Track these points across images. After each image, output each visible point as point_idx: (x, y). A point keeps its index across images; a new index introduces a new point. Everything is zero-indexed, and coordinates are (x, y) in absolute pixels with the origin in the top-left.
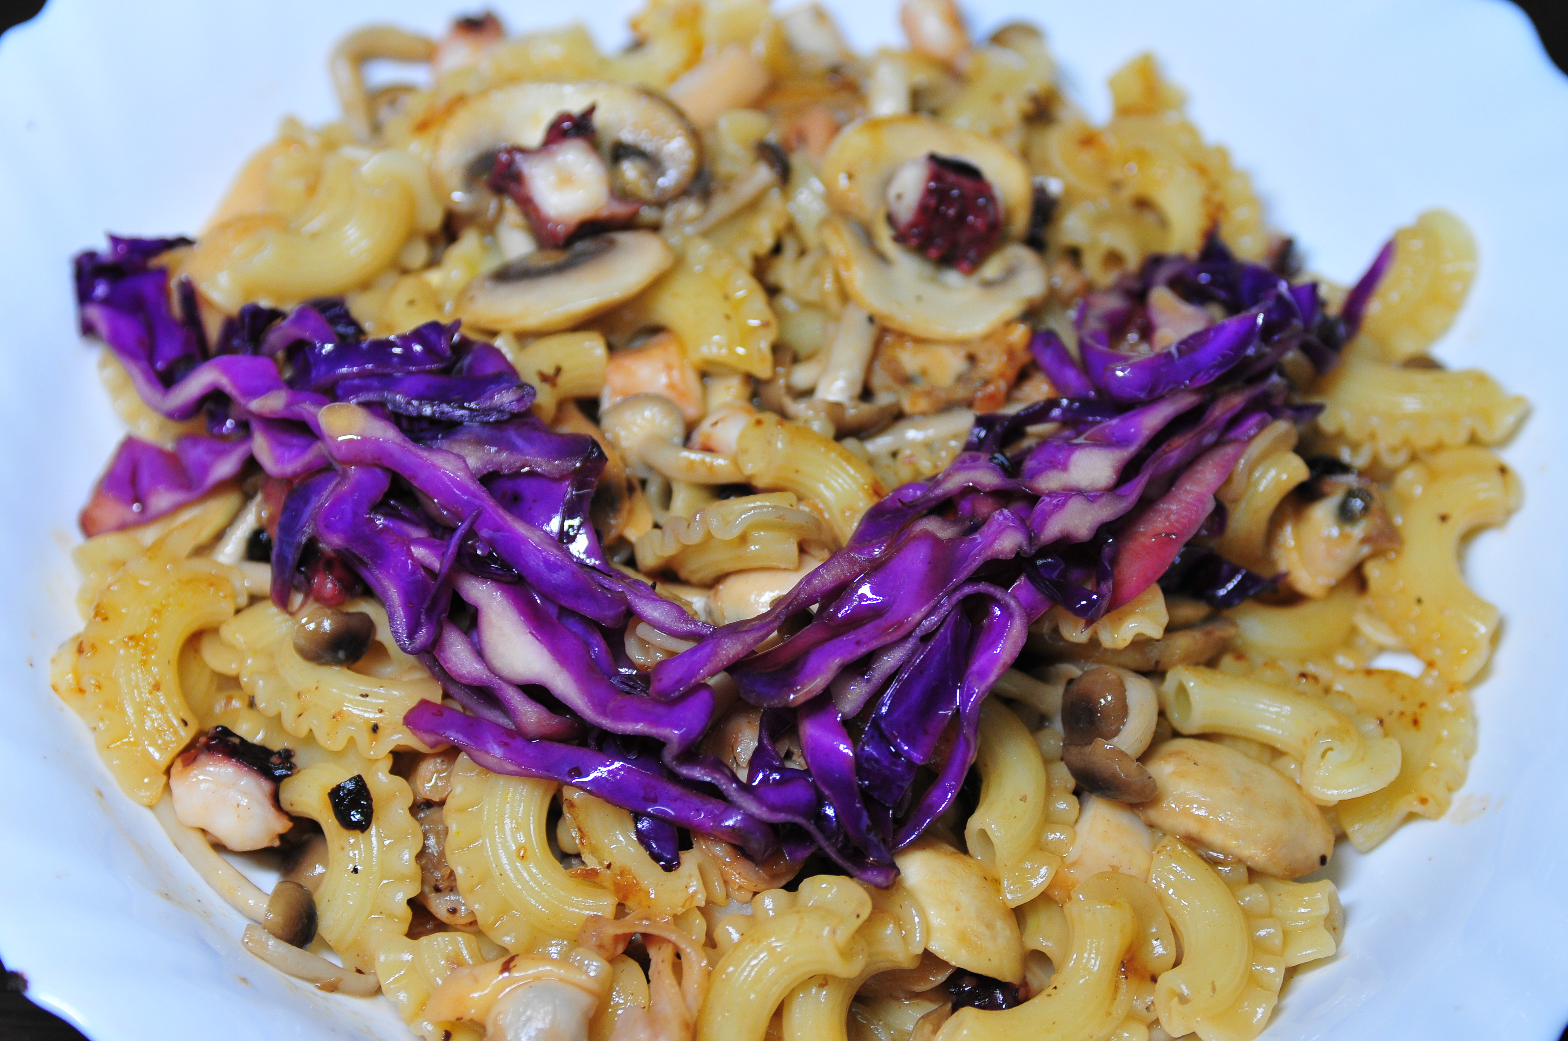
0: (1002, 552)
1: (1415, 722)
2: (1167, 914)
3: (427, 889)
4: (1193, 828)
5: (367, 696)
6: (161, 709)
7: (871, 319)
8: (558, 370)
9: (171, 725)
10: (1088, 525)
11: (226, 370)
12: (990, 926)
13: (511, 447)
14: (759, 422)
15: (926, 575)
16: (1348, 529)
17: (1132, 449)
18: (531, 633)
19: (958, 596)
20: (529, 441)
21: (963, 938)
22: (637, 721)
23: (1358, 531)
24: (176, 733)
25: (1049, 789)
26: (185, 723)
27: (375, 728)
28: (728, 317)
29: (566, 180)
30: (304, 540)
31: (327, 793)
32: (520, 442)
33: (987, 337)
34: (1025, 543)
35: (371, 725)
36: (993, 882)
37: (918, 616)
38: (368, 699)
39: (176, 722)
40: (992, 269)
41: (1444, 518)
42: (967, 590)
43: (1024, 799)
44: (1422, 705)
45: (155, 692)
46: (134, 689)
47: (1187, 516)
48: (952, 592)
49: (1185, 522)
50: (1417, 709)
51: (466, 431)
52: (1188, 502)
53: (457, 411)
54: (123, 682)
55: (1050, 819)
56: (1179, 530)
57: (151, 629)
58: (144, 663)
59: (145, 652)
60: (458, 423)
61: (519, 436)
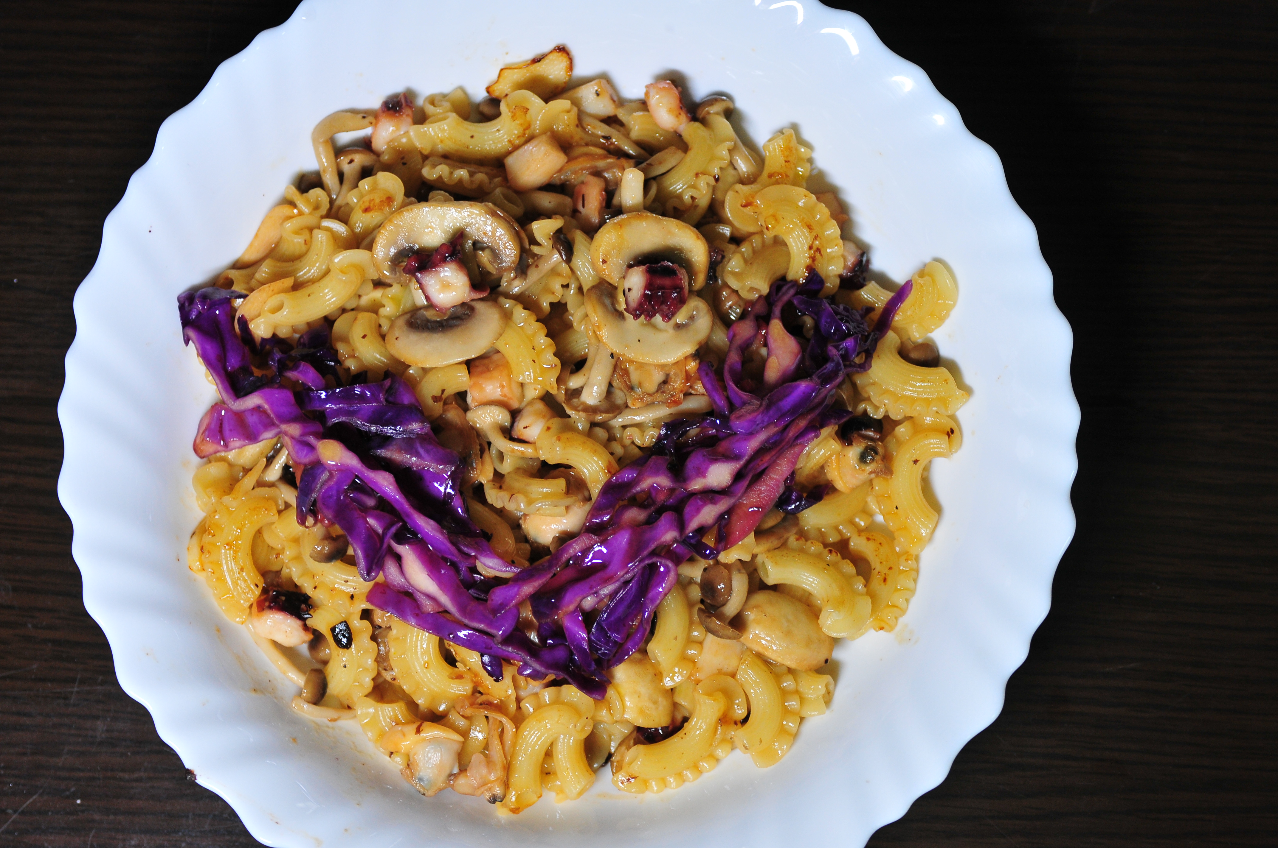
1: (885, 580)
2: (745, 692)
3: (380, 669)
4: (761, 650)
5: (348, 581)
6: (245, 581)
7: (612, 355)
8: (443, 391)
9: (251, 589)
10: (713, 517)
11: (267, 401)
12: (655, 703)
13: (418, 455)
14: (548, 428)
16: (863, 466)
17: (742, 462)
19: (642, 565)
20: (427, 451)
21: (641, 712)
22: (481, 622)
23: (869, 468)
24: (253, 592)
25: (691, 623)
26: (257, 586)
27: (352, 597)
28: (534, 362)
29: (446, 286)
30: (313, 499)
31: (329, 628)
32: (422, 451)
33: (676, 365)
34: (678, 536)
35: (350, 595)
36: (658, 676)
37: (622, 573)
38: (348, 583)
39: (253, 587)
40: (680, 318)
41: (916, 462)
42: (647, 562)
43: (676, 638)
44: (890, 568)
45: (241, 572)
46: (231, 571)
47: (769, 496)
48: (640, 561)
49: (767, 499)
50: (887, 571)
51: (394, 443)
52: (770, 486)
53: (389, 430)
54: (225, 567)
55: (690, 641)
56: (763, 505)
57: (237, 539)
58: (235, 558)
59: (235, 552)
60: (390, 437)
61: (422, 448)
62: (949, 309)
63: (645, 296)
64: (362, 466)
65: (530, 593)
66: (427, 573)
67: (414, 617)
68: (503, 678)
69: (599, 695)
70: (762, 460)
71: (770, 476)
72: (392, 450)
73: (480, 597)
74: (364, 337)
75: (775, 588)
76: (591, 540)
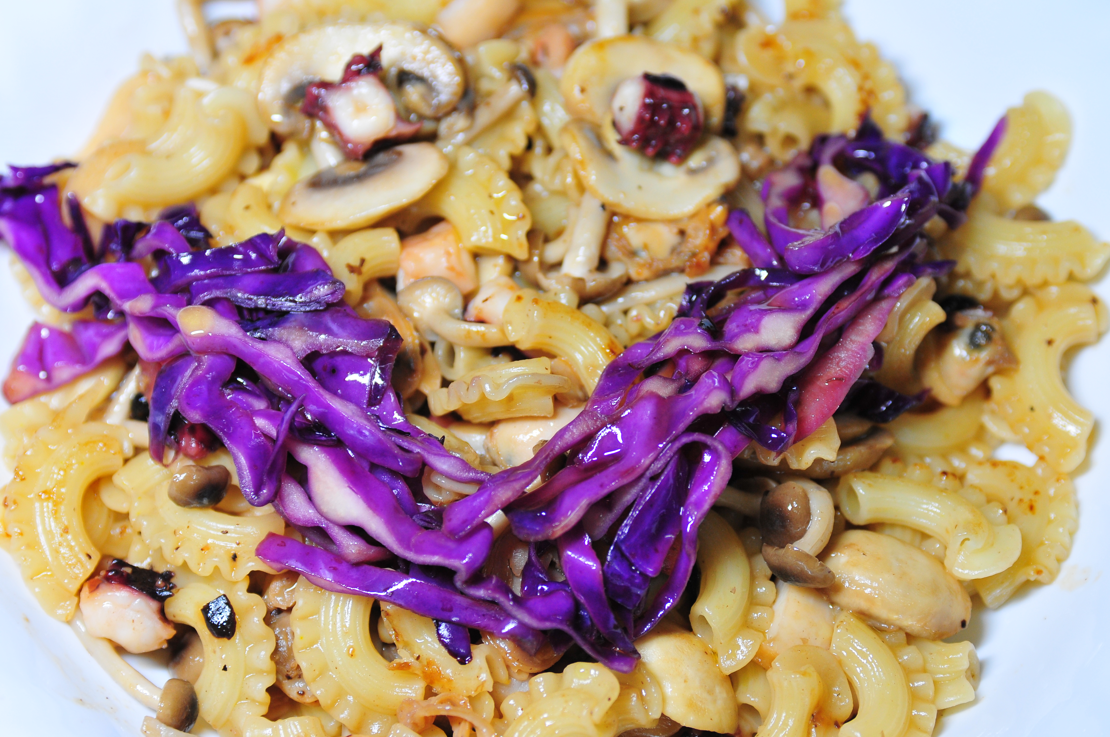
0: (710, 408)
1: (1031, 508)
2: (845, 673)
3: (281, 678)
4: (863, 605)
5: (227, 532)
6: (71, 548)
7: (603, 206)
8: (363, 261)
9: (80, 561)
10: (777, 379)
11: (105, 277)
13: (328, 331)
14: (519, 298)
15: (652, 428)
16: (976, 355)
17: (809, 312)
18: (349, 487)
19: (677, 445)
20: (342, 326)
21: (692, 705)
22: (434, 553)
23: (984, 355)
24: (83, 566)
25: (753, 578)
26: (90, 557)
27: (235, 557)
28: (492, 213)
29: (361, 108)
30: (172, 411)
31: (200, 609)
32: (334, 327)
33: (694, 216)
34: (728, 400)
35: (231, 555)
36: (713, 653)
37: (648, 462)
38: (228, 534)
39: (82, 557)
40: (696, 160)
41: (1050, 342)
42: (685, 440)
43: (733, 591)
44: (1036, 493)
45: (65, 535)
46: (49, 533)
47: (853, 363)
48: (673, 441)
49: (851, 367)
50: (1031, 496)
51: (293, 319)
52: (852, 351)
53: (284, 303)
54: (40, 529)
55: (754, 601)
56: (847, 374)
57: (60, 484)
58: (55, 513)
59: (56, 504)
60: (287, 313)
61: (334, 321)
67: (329, 571)
68: (471, 658)
69: (625, 664)
71: (851, 340)
72: (290, 327)
73: (430, 526)
76: (596, 421)
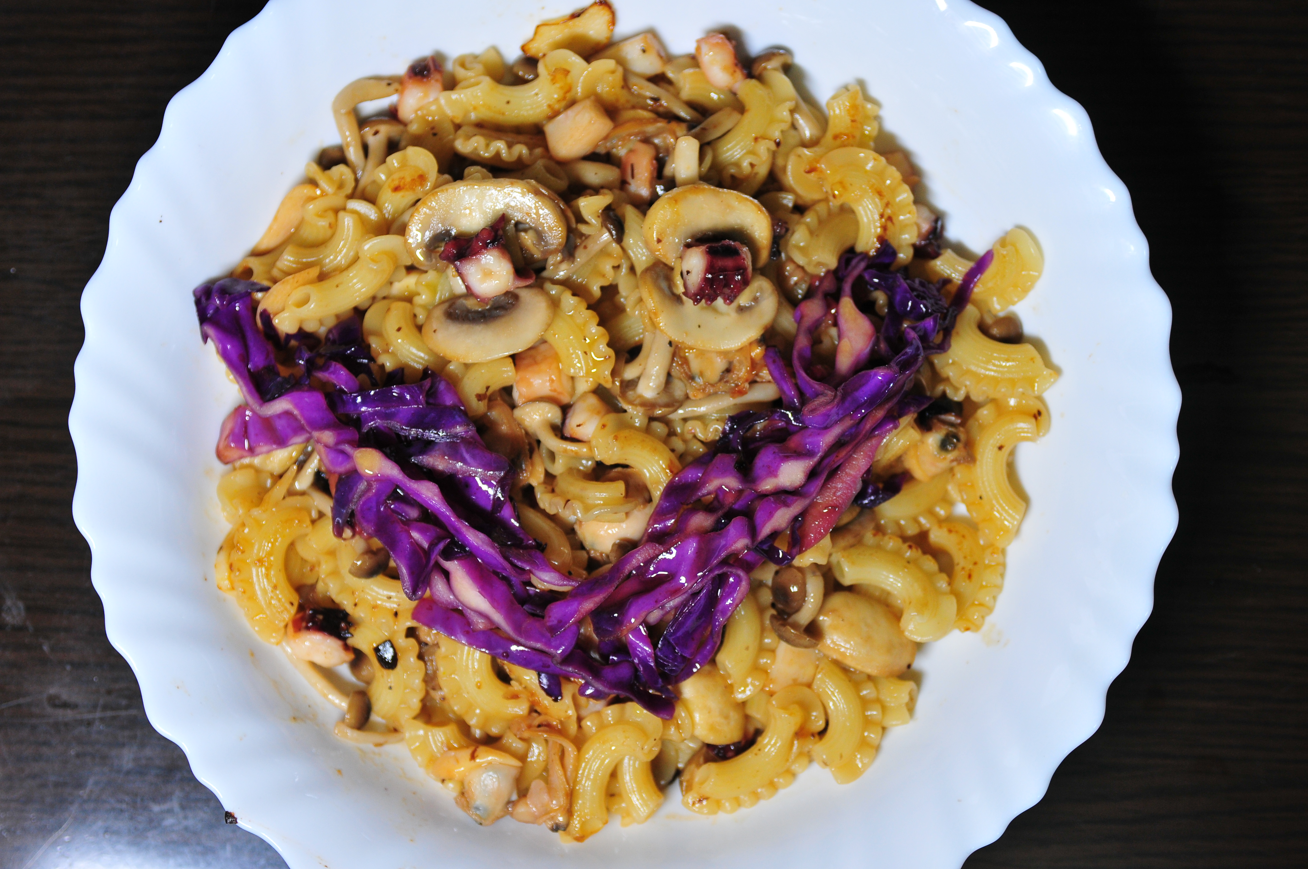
0: (735, 550)
1: (970, 576)
2: (822, 702)
3: (429, 690)
4: (839, 657)
5: (391, 598)
6: (279, 600)
7: (670, 343)
8: (488, 388)
9: (286, 609)
10: (787, 520)
11: (297, 406)
12: (727, 717)
13: (463, 460)
14: (604, 426)
15: (694, 560)
16: (944, 455)
17: (816, 459)
18: (479, 592)
19: (712, 574)
20: (474, 457)
22: (537, 641)
23: (951, 456)
24: (288, 611)
26: (292, 604)
27: (396, 614)
28: (586, 353)
29: (488, 274)
31: (372, 647)
32: (467, 456)
33: (740, 352)
34: (749, 543)
35: (393, 613)
36: (729, 689)
38: (391, 600)
39: (287, 605)
40: (744, 299)
41: (1000, 448)
42: (717, 572)
43: (747, 648)
44: (975, 563)
45: (274, 591)
46: (264, 591)
47: (845, 494)
48: (710, 571)
49: (844, 497)
50: (971, 566)
51: (437, 448)
52: (846, 483)
53: (431, 434)
54: (257, 587)
55: (762, 650)
56: (840, 503)
57: (269, 554)
58: (267, 576)
59: (267, 569)
60: (432, 441)
61: (468, 452)
62: (1034, 280)
63: (705, 280)
64: (404, 477)
65: (591, 609)
66: (478, 590)
67: (464, 635)
68: (562, 699)
69: (667, 715)
70: (837, 456)
71: (846, 473)
72: (435, 456)
73: (535, 612)
74: (399, 329)
75: (851, 589)
76: (655, 550)
